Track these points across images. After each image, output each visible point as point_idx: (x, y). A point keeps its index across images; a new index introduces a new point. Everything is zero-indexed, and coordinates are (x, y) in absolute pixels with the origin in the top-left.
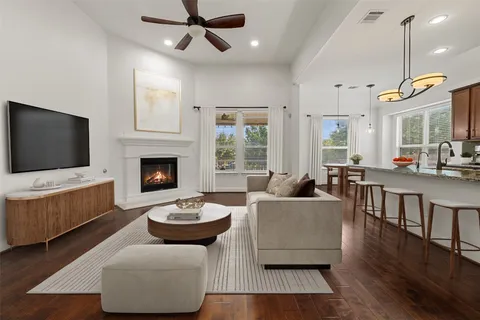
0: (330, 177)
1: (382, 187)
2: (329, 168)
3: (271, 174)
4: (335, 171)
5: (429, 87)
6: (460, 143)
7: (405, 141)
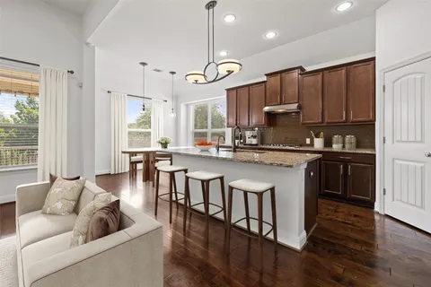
0: (133, 164)
1: (186, 171)
2: (133, 154)
3: (53, 179)
4: (140, 157)
5: (230, 72)
6: (230, 129)
7: (196, 126)
